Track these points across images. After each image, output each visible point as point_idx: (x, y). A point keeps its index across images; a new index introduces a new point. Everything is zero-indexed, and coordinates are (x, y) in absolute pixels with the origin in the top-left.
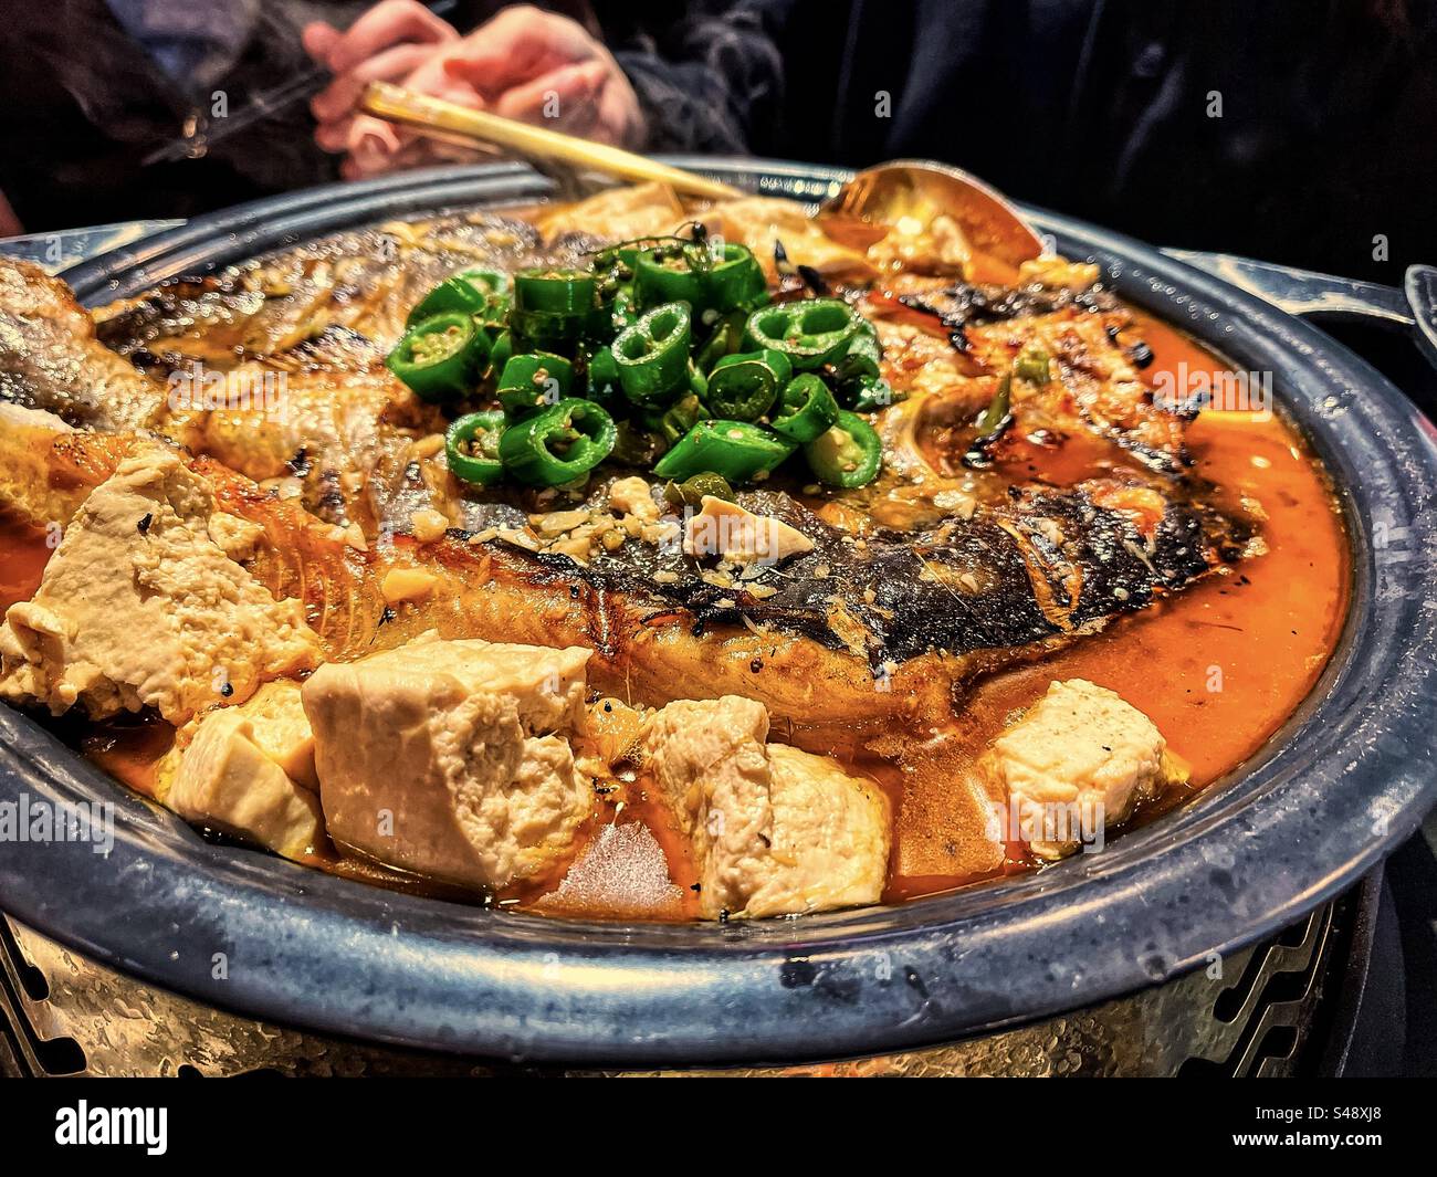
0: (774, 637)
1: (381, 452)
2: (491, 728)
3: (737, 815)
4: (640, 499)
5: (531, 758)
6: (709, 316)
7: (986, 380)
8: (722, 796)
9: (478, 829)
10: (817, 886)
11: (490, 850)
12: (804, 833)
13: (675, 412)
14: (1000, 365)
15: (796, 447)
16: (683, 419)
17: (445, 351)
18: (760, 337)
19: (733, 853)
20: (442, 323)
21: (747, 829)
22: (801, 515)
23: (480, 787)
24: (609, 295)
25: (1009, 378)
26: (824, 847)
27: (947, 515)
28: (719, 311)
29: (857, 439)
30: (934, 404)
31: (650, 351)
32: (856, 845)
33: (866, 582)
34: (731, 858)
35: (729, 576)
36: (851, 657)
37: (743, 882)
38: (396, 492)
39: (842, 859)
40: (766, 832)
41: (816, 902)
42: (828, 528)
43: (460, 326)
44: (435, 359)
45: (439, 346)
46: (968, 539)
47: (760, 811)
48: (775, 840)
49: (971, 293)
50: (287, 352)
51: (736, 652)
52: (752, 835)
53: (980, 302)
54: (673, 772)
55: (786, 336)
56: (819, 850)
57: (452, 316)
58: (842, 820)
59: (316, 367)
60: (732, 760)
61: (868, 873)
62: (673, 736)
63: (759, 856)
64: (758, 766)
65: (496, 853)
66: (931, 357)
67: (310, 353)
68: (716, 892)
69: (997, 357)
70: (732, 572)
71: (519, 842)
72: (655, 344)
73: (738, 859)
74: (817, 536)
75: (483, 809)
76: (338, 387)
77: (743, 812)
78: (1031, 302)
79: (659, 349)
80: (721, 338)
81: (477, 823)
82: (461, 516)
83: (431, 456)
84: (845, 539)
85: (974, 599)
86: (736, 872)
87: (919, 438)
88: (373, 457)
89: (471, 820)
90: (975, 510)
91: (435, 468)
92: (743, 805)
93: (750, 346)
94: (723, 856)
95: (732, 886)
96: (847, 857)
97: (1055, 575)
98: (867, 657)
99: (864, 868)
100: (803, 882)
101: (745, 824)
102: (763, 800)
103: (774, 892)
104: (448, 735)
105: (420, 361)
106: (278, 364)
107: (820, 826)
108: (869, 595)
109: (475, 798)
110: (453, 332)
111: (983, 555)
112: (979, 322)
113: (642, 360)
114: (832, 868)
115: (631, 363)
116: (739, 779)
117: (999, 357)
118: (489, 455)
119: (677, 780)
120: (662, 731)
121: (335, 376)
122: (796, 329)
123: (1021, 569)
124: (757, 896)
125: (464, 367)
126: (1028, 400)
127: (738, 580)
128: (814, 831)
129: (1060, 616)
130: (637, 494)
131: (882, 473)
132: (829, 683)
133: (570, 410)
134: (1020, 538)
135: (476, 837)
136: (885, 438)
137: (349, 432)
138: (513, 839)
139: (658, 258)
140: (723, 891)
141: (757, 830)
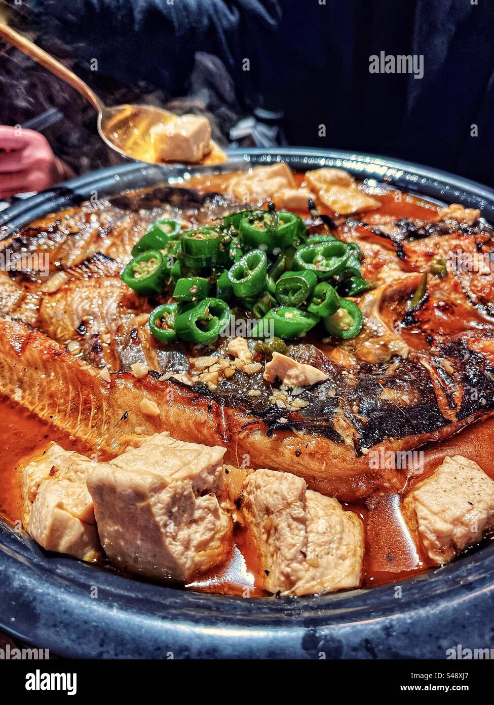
0: (307, 437)
1: (120, 322)
2: (180, 499)
3: (290, 540)
4: (243, 350)
5: (199, 508)
6: (276, 251)
7: (415, 274)
8: (283, 528)
9: (177, 549)
10: (329, 577)
11: (183, 557)
12: (322, 548)
13: (259, 304)
14: (422, 266)
15: (319, 320)
16: (263, 308)
17: (148, 272)
18: (301, 262)
19: (288, 560)
20: (147, 256)
21: (295, 548)
22: (322, 358)
23: (176, 528)
24: (227, 245)
25: (426, 274)
26: (332, 555)
27: (395, 355)
28: (281, 248)
29: (350, 313)
30: (389, 291)
31: (247, 276)
32: (347, 553)
33: (354, 400)
34: (287, 563)
35: (286, 393)
36: (346, 447)
37: (293, 576)
38: (127, 345)
39: (341, 561)
40: (304, 550)
41: (329, 587)
42: (335, 366)
43: (156, 258)
44: (145, 276)
45: (146, 269)
46: (405, 373)
47: (302, 538)
48: (308, 553)
49: (407, 225)
50: (76, 266)
51: (289, 445)
52: (297, 552)
53: (412, 229)
54: (259, 509)
55: (314, 261)
56: (330, 557)
57: (152, 253)
58: (341, 539)
59: (90, 275)
60: (288, 510)
61: (354, 569)
62: (259, 490)
63: (300, 563)
64: (301, 515)
65: (186, 558)
66: (387, 261)
67: (87, 267)
68: (279, 579)
69: (420, 261)
70: (287, 391)
71: (196, 550)
72: (250, 272)
73: (290, 564)
74: (329, 371)
75: (178, 537)
76: (100, 287)
77: (293, 539)
78: (438, 229)
79: (252, 274)
80: (282, 263)
81: (176, 545)
82: (157, 358)
83: (143, 325)
84: (344, 372)
85: (409, 409)
86: (288, 570)
87: (381, 309)
88: (116, 325)
89: (173, 545)
90: (409, 353)
91: (145, 331)
92: (293, 534)
93: (296, 268)
94: (283, 561)
95: (287, 576)
96: (343, 560)
97: (449, 392)
98: (353, 446)
99: (352, 566)
100: (322, 576)
101: (294, 545)
102: (303, 533)
103: (308, 582)
104: (160, 505)
105: (137, 276)
106: (73, 272)
107: (330, 543)
108: (355, 408)
109: (174, 534)
110: (152, 262)
111: (412, 383)
112: (411, 239)
113: (243, 280)
114: (336, 566)
115: (238, 282)
116: (291, 520)
117: (421, 262)
118: (170, 327)
119: (261, 514)
120: (254, 486)
121: (98, 281)
122: (319, 258)
123: (432, 391)
124: (299, 584)
125: (158, 280)
126: (436, 285)
127: (290, 395)
128: (327, 547)
129: (451, 414)
130: (241, 347)
131: (363, 330)
132: (335, 461)
133: (208, 304)
134: (431, 370)
135: (176, 553)
136: (364, 311)
137: (105, 311)
138: (193, 549)
139: (251, 222)
140: (283, 578)
141: (299, 549)
